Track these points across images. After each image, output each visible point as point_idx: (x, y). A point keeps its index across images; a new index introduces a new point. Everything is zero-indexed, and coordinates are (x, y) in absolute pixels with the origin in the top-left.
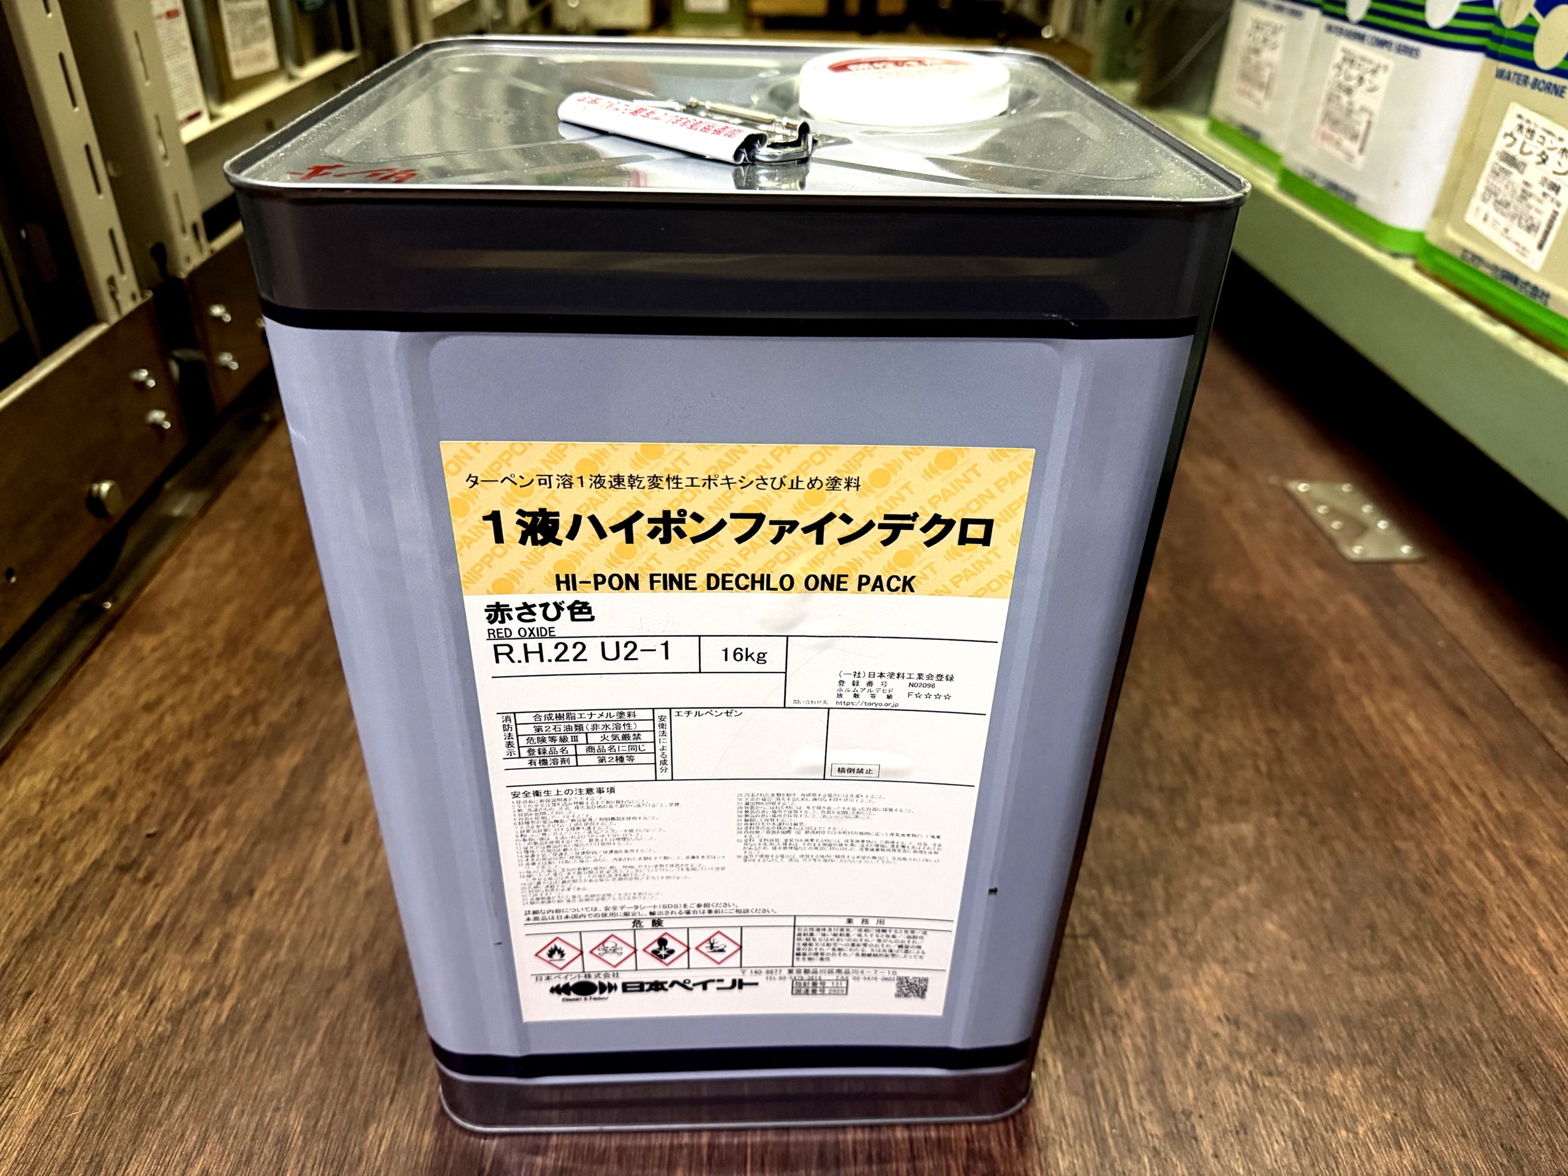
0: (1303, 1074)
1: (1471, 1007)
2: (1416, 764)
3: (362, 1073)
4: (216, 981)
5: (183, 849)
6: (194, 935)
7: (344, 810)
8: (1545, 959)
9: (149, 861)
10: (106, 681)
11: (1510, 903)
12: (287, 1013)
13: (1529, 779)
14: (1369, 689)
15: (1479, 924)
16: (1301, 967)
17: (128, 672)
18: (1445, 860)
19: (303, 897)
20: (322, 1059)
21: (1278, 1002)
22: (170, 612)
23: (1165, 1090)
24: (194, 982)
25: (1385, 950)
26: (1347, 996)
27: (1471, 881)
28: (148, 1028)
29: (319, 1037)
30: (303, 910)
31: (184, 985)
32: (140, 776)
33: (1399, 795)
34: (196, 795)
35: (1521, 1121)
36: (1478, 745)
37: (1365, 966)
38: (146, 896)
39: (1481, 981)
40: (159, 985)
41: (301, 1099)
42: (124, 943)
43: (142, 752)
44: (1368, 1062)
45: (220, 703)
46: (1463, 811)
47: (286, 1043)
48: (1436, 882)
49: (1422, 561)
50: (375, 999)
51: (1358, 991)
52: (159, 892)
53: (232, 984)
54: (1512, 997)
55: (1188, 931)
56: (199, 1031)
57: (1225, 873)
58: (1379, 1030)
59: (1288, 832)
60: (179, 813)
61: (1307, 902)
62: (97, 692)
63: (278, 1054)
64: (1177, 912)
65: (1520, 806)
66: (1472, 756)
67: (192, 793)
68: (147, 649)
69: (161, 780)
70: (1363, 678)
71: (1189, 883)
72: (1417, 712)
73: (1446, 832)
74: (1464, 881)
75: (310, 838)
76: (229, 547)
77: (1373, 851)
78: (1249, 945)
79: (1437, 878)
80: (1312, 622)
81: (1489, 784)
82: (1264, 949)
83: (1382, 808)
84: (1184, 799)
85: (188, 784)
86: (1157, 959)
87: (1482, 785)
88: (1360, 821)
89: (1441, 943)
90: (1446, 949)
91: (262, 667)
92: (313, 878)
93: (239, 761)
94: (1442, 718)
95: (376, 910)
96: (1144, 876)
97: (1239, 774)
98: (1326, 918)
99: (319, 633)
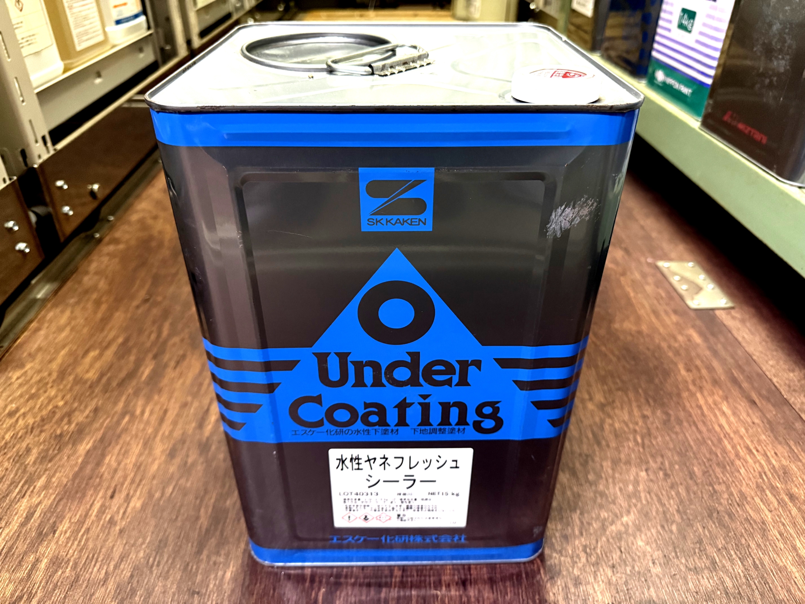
2: (726, 435)
5: (18, 504)
6: (18, 560)
7: (112, 478)
11: (780, 525)
13: (792, 443)
14: (701, 389)
15: (762, 538)
16: (658, 569)
18: (743, 496)
19: (83, 535)
21: (644, 594)
22: (30, 355)
24: (15, 591)
25: (707, 557)
27: (758, 510)
30: (82, 543)
31: (8, 594)
33: (717, 456)
34: (31, 469)
36: (763, 422)
37: (695, 568)
39: (763, 577)
45: (50, 411)
46: (754, 465)
48: (737, 512)
49: (732, 308)
51: (691, 585)
53: (36, 592)
54: (781, 587)
55: (592, 547)
57: (615, 508)
59: (651, 481)
60: (19, 482)
64: (586, 534)
65: (786, 461)
66: (759, 430)
67: (27, 469)
68: (15, 377)
69: (12, 460)
70: (698, 382)
71: (594, 516)
72: (728, 402)
73: (744, 479)
74: (754, 511)
75: (91, 496)
76: (68, 313)
77: (702, 492)
78: (628, 556)
79: (738, 509)
80: (670, 347)
81: (769, 448)
82: (636, 558)
83: (707, 464)
84: (593, 461)
85: (27, 463)
86: (574, 566)
87: (765, 448)
88: (694, 472)
89: (740, 552)
90: (742, 556)
91: (77, 388)
92: (91, 521)
93: (58, 447)
94: (743, 406)
95: (124, 542)
96: (568, 511)
97: (625, 444)
98: (673, 537)
99: (111, 366)
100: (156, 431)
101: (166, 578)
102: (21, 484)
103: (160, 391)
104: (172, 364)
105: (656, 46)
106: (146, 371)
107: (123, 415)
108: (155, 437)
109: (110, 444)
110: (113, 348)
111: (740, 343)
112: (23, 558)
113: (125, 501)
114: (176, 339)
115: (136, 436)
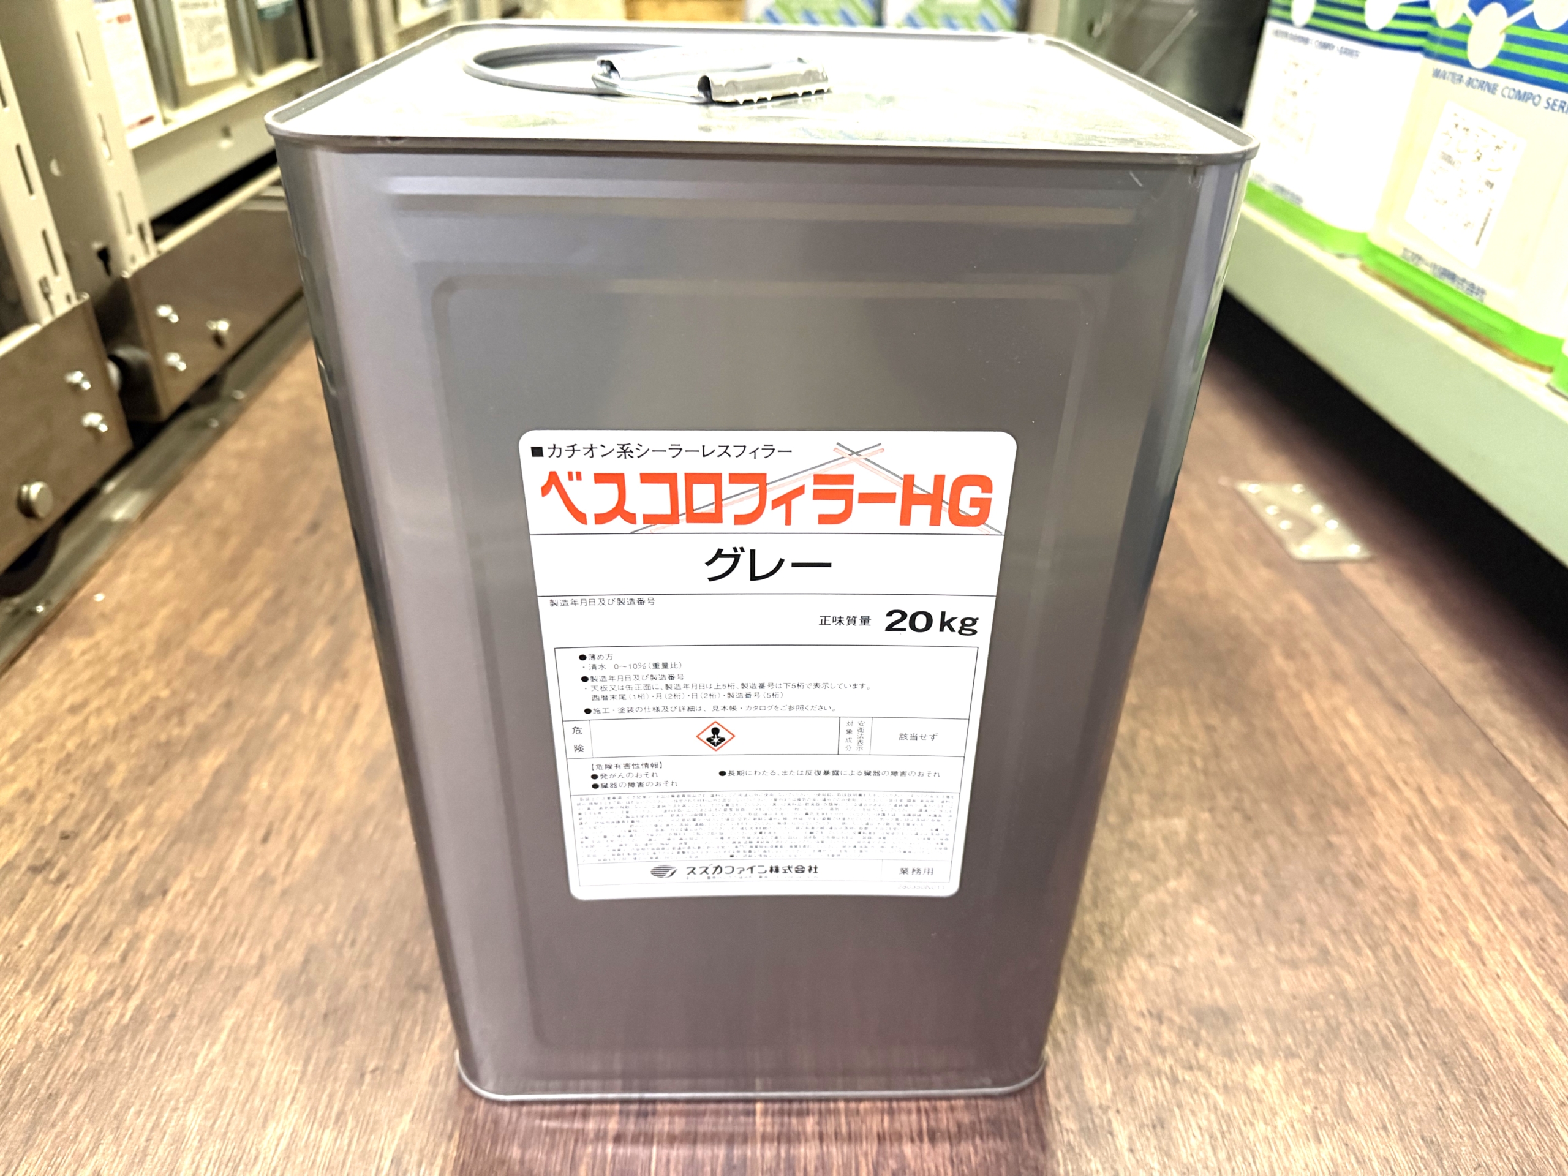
0: (1224, 1067)
1: (1398, 999)
2: (1354, 760)
3: (264, 1073)
4: (122, 981)
5: (98, 850)
6: (102, 936)
7: (265, 809)
8: (1476, 952)
9: (62, 862)
10: (33, 685)
11: (1442, 897)
12: (193, 1012)
13: (1467, 774)
14: (1310, 686)
15: (1409, 917)
16: (1228, 961)
17: (56, 674)
18: (1378, 854)
19: (216, 898)
20: (224, 1059)
21: (1202, 997)
22: (103, 616)
23: (1082, 1084)
24: (100, 982)
25: (1314, 943)
26: (1272, 989)
27: (1404, 875)
28: (49, 1027)
29: (223, 1037)
30: (216, 910)
31: (88, 986)
32: (60, 777)
33: (1335, 790)
34: (115, 796)
35: (1443, 1114)
36: (1417, 740)
37: (1293, 960)
38: (57, 897)
39: (1409, 975)
40: (63, 986)
41: (199, 1099)
42: (31, 944)
43: (63, 755)
44: (1290, 1055)
45: (146, 705)
46: (1398, 806)
47: (188, 1043)
48: (1368, 876)
49: (1370, 560)
50: (283, 998)
51: (1284, 986)
52: (70, 894)
53: (138, 985)
54: (1440, 990)
55: (1114, 926)
56: (101, 1031)
57: (1154, 867)
58: (1303, 1023)
59: (1221, 827)
60: (97, 815)
61: (1237, 897)
62: (22, 694)
63: (180, 1054)
64: (1104, 906)
65: (1456, 800)
66: (1410, 751)
67: (111, 795)
68: (77, 651)
69: (81, 782)
70: (1305, 675)
71: (1117, 877)
72: (1357, 708)
73: (1381, 827)
74: (1397, 875)
75: (229, 837)
76: (168, 551)
78: (1176, 940)
79: (1370, 872)
80: (1256, 620)
81: (1425, 780)
82: (1191, 943)
83: (1317, 803)
85: (109, 785)
87: (1419, 780)
88: (1294, 815)
89: (1370, 936)
90: (1375, 943)
91: (192, 670)
93: (162, 762)
94: (1382, 717)
95: (291, 909)
97: (1174, 770)
98: (1255, 912)
99: (252, 635)
100: (340, 737)
101: (368, 964)
102: (99, 819)
103: (344, 676)
106: (319, 643)
107: (278, 714)
108: (339, 746)
109: (257, 757)
110: (256, 606)
111: (1380, 615)
113: (289, 846)
115: (305, 746)
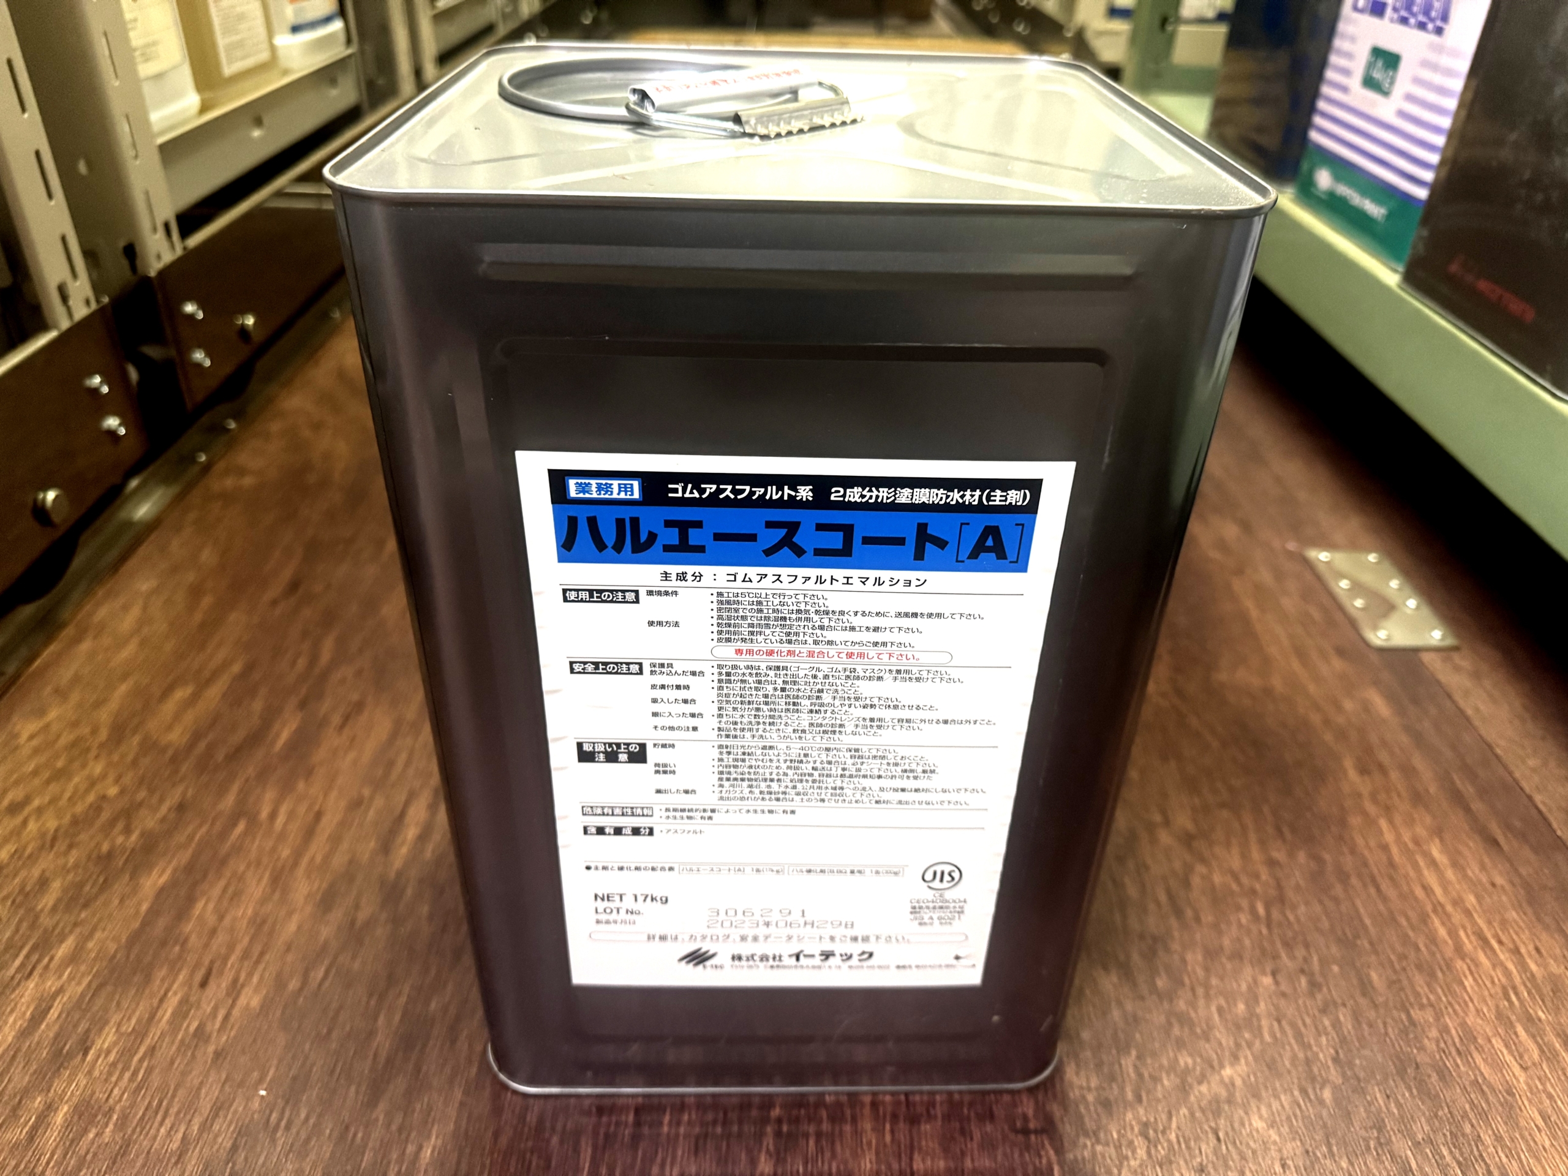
2: (1438, 907)
5: (18, 992)
7: (206, 946)
11: (1544, 1096)
14: (1388, 810)
15: (1506, 1123)
18: (1468, 1035)
19: (141, 1060)
22: (57, 690)
25: (1393, 1157)
27: (1498, 1065)
30: (140, 1076)
33: (1418, 949)
34: (46, 921)
36: (1513, 884)
45: (91, 805)
46: (1492, 972)
48: (1457, 1066)
49: (1455, 649)
55: (1160, 1127)
57: (1208, 1048)
59: (1284, 995)
60: (21, 948)
64: (1148, 1100)
65: (1558, 966)
66: (1504, 898)
67: (41, 920)
68: (25, 736)
69: (9, 903)
70: (1382, 797)
71: (1165, 1062)
72: (1442, 840)
73: (1471, 1000)
74: (1491, 1066)
75: (163, 980)
77: (1385, 1024)
78: (1230, 1147)
79: (1459, 1061)
80: (1327, 722)
81: (1522, 936)
82: (1249, 1153)
83: (1397, 967)
84: (1167, 950)
85: (39, 907)
86: (1121, 1164)
87: (1515, 937)
88: (1371, 982)
89: (1460, 1150)
90: (1465, 1159)
91: (145, 761)
92: (159, 1033)
93: (101, 880)
94: (1472, 849)
95: (224, 1076)
96: (1114, 1051)
97: (1233, 918)
98: (1325, 1113)
99: (215, 720)
100: (298, 854)
101: (302, 1155)
102: (24, 952)
103: (309, 773)
104: (336, 719)
105: (1318, 120)
106: (284, 733)
107: (235, 819)
108: (296, 864)
109: (205, 876)
110: (222, 684)
111: (1468, 719)
112: (20, 1101)
113: (228, 994)
114: (346, 671)
115: (259, 863)
